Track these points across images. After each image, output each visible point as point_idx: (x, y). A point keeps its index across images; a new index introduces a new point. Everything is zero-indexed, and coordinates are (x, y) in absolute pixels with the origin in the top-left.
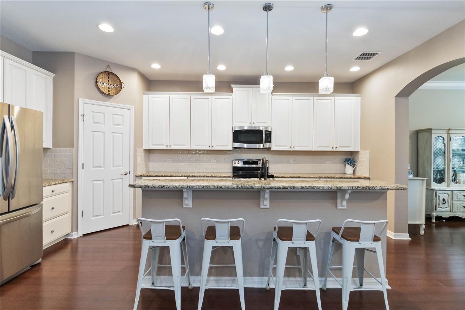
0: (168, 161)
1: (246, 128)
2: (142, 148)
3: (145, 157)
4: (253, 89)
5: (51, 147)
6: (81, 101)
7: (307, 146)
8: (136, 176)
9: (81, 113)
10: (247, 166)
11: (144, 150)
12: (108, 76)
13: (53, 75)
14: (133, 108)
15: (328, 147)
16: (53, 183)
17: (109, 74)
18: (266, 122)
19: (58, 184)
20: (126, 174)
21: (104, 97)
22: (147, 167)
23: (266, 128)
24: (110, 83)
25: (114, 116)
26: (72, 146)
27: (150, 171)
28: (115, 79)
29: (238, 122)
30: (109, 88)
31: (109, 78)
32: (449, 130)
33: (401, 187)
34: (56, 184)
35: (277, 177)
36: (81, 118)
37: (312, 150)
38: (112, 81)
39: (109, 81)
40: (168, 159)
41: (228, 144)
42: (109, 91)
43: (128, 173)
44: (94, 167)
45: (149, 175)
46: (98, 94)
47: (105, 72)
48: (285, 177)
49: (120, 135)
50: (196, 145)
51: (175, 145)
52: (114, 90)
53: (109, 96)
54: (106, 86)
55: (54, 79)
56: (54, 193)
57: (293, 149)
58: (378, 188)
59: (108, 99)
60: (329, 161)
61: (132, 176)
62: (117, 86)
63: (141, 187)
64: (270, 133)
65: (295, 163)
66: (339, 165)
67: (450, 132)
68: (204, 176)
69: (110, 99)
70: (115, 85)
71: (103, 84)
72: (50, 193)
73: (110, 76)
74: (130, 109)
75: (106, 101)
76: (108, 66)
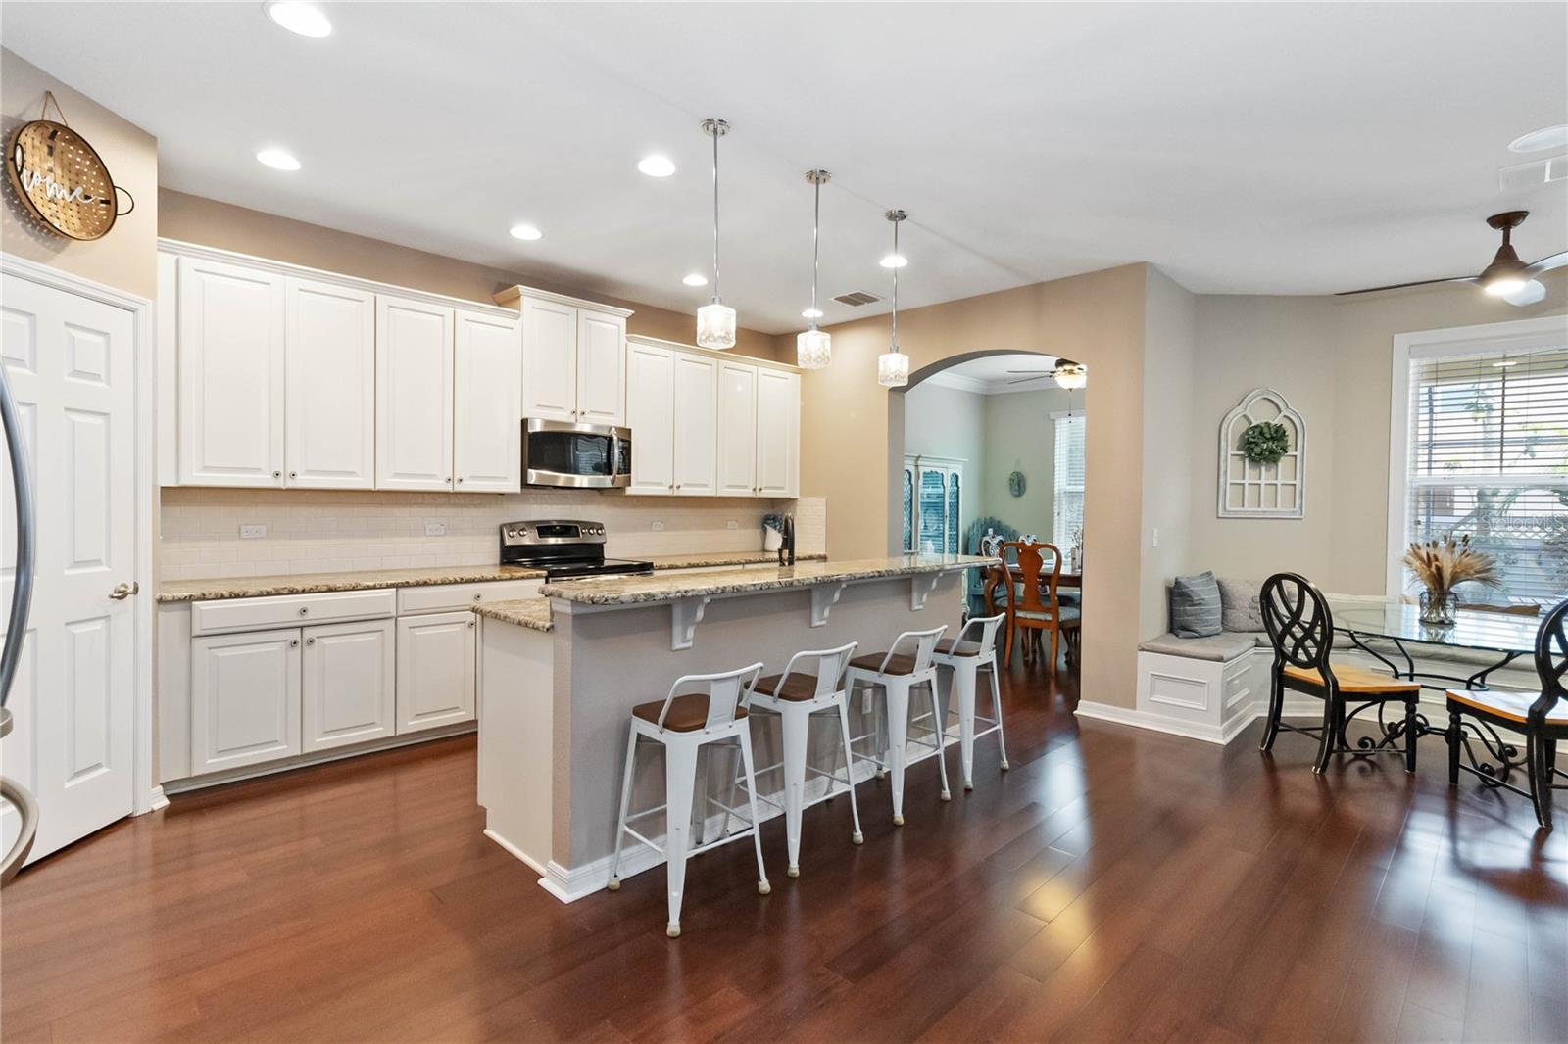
0: (244, 535)
4: (580, 311)
10: (552, 540)
12: (49, 142)
15: (746, 487)
17: (55, 133)
18: (613, 414)
21: (32, 239)
24: (58, 176)
25: (74, 332)
28: (79, 163)
29: (539, 406)
31: (51, 153)
32: (919, 457)
35: (661, 568)
37: (713, 494)
38: (67, 167)
39: (50, 171)
40: (247, 527)
41: (504, 470)
45: (231, 593)
47: (40, 124)
48: (678, 567)
49: (98, 421)
50: (397, 475)
51: (309, 472)
54: (42, 189)
57: (677, 493)
60: (733, 522)
61: (146, 602)
62: (87, 197)
64: (627, 445)
65: (665, 529)
66: (743, 531)
67: (920, 463)
68: (458, 580)
69: (58, 250)
70: (79, 191)
73: (59, 145)
74: (133, 311)
75: (42, 259)
76: (49, 94)
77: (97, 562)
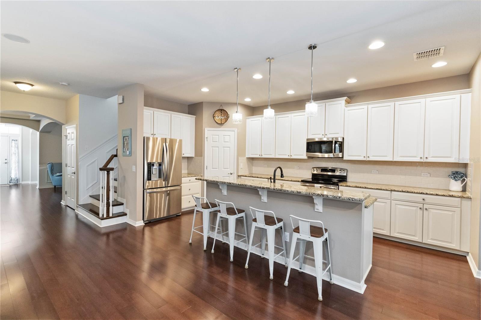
1: (317, 140)
2: (245, 156)
3: (247, 163)
4: (326, 103)
5: (194, 156)
6: (206, 130)
7: (386, 156)
8: (238, 176)
9: (206, 136)
11: (247, 158)
13: (195, 116)
14: (236, 130)
15: (415, 157)
16: (190, 176)
17: (221, 111)
18: (338, 133)
19: (193, 176)
20: (231, 174)
21: (218, 126)
22: (250, 170)
23: (337, 138)
24: (222, 116)
25: (224, 136)
26: (202, 156)
27: (253, 173)
28: (225, 113)
29: (312, 134)
30: (221, 119)
31: (221, 113)
33: (353, 198)
34: (191, 177)
36: (206, 139)
37: (391, 160)
38: (223, 114)
39: (221, 115)
41: (303, 154)
42: (221, 121)
43: (233, 173)
44: (213, 168)
46: (216, 124)
47: (219, 110)
49: (228, 148)
50: (279, 155)
52: (224, 120)
53: (221, 124)
54: (220, 118)
55: (196, 118)
56: (190, 181)
57: (368, 159)
58: (331, 197)
59: (220, 126)
60: (426, 173)
61: (235, 175)
63: (206, 180)
64: (341, 143)
65: (379, 173)
69: (222, 126)
70: (225, 116)
71: (218, 117)
72: (189, 181)
73: (222, 111)
74: (234, 131)
75: (220, 128)
76: (221, 105)
77: (228, 169)
